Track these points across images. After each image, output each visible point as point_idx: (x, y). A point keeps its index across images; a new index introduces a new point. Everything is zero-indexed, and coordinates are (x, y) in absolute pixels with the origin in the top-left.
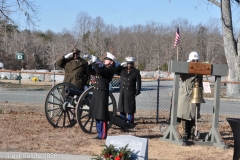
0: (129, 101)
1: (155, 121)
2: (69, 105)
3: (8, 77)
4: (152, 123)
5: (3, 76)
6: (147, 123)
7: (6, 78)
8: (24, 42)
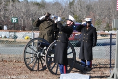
0: (88, 51)
1: (109, 66)
2: (42, 55)
3: (8, 37)
4: (106, 67)
5: (3, 36)
6: (102, 67)
7: (5, 37)
8: (24, 10)
